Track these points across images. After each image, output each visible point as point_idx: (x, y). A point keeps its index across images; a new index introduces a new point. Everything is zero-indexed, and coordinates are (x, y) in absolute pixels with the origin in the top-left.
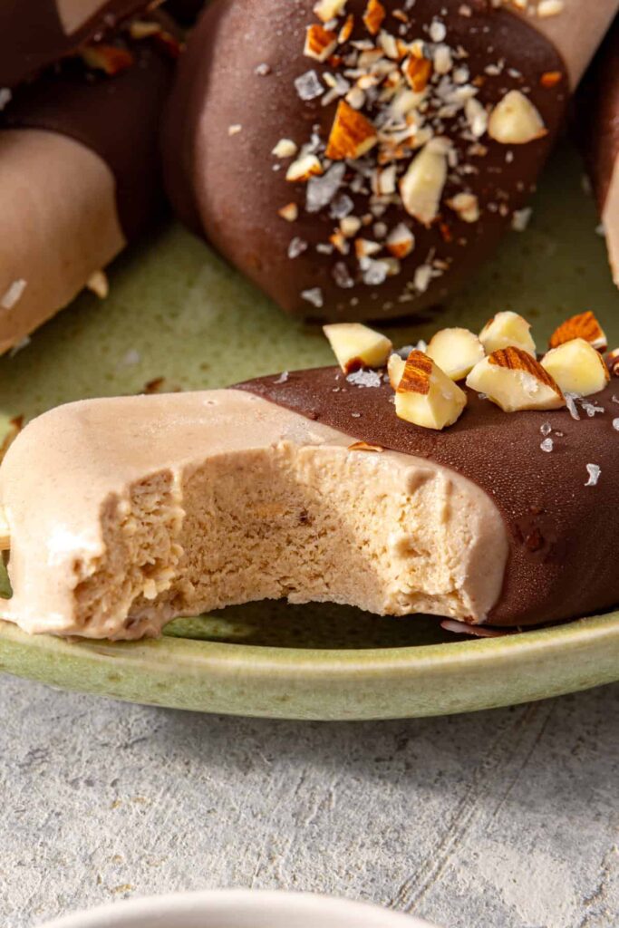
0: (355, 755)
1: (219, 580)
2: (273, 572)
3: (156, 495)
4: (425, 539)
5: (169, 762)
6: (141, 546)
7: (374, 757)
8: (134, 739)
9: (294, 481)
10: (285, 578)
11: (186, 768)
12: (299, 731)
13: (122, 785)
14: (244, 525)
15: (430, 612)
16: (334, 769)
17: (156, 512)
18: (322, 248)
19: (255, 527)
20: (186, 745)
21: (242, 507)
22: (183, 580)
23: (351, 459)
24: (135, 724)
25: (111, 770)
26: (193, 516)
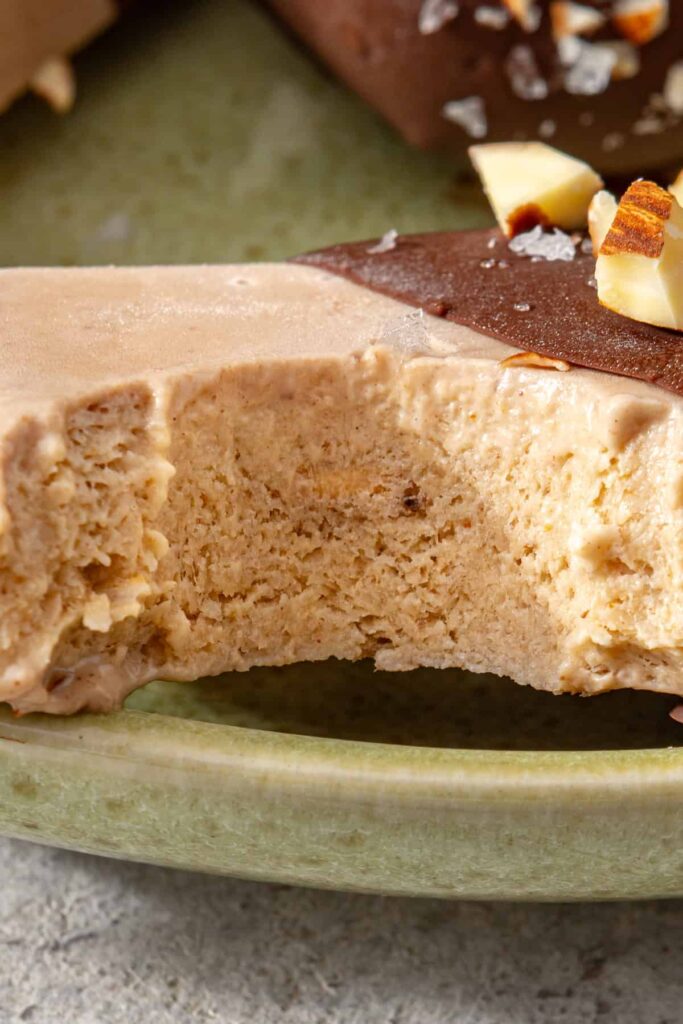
0: (500, 984)
1: (240, 613)
2: (347, 606)
3: (117, 432)
4: (644, 539)
5: (138, 980)
6: (83, 527)
7: (536, 988)
8: (74, 934)
9: (394, 428)
10: (370, 619)
11: (169, 992)
12: (394, 934)
13: (41, 1018)
14: (293, 510)
15: (649, 685)
16: (457, 1006)
17: (115, 465)
18: (487, 16)
19: (314, 514)
20: (172, 950)
21: (291, 473)
22: (167, 604)
23: (504, 384)
24: (77, 907)
25: (21, 990)
26: (190, 482)
